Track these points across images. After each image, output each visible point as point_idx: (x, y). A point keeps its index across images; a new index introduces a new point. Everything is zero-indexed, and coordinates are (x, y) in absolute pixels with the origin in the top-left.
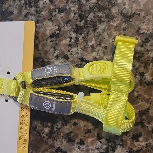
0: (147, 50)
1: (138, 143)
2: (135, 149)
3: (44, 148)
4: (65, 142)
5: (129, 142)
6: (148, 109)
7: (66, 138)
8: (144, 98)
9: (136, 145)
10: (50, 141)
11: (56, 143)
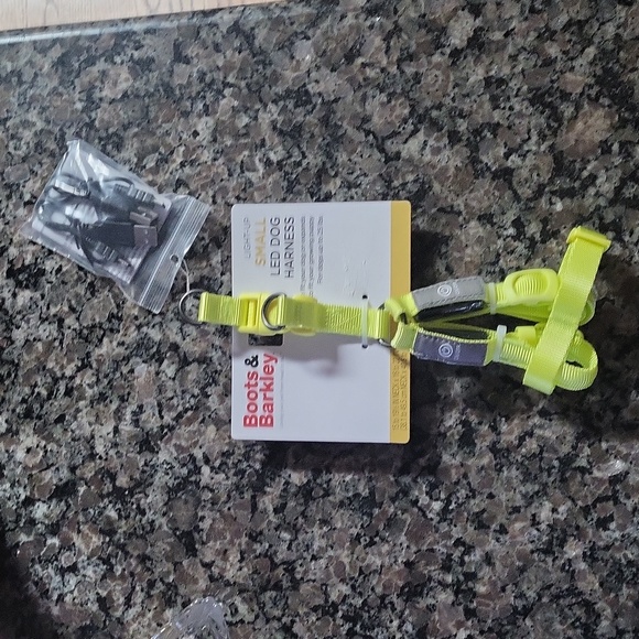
0: (627, 367)
1: (607, 532)
2: (601, 544)
3: (431, 539)
4: (471, 529)
5: (590, 531)
6: (627, 473)
7: (473, 522)
8: (619, 452)
9: (604, 537)
10: (444, 527)
11: (454, 529)
